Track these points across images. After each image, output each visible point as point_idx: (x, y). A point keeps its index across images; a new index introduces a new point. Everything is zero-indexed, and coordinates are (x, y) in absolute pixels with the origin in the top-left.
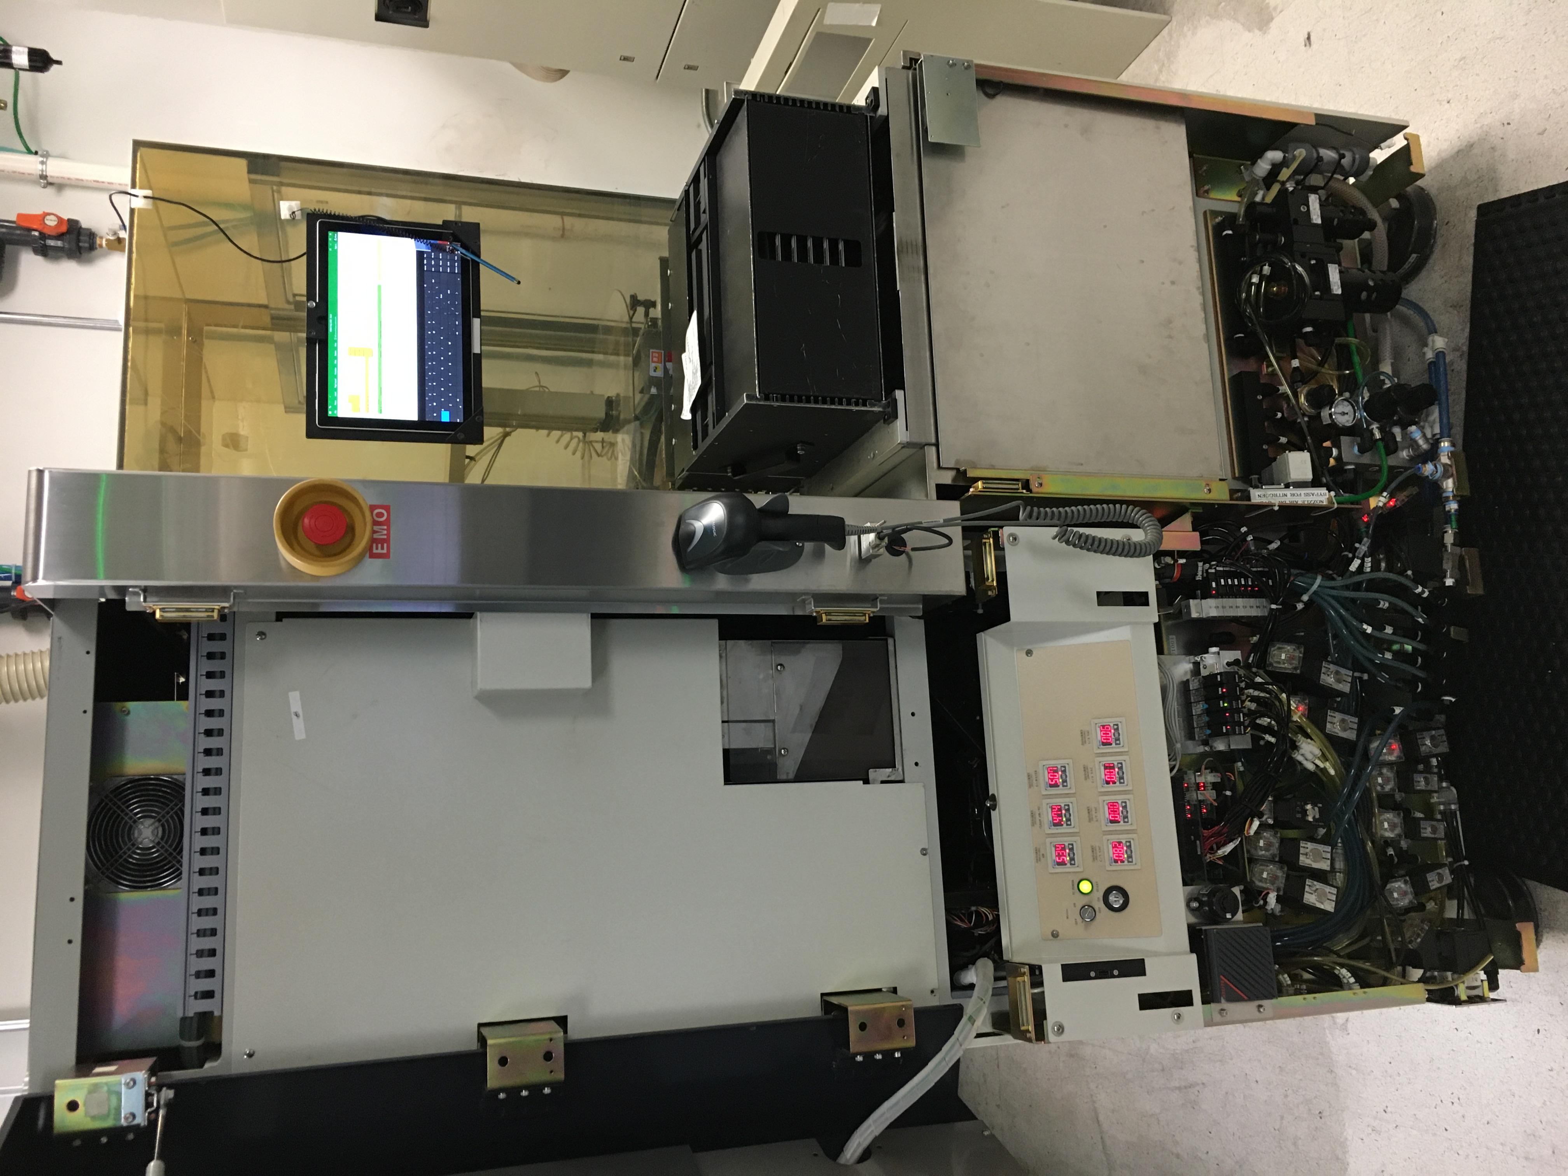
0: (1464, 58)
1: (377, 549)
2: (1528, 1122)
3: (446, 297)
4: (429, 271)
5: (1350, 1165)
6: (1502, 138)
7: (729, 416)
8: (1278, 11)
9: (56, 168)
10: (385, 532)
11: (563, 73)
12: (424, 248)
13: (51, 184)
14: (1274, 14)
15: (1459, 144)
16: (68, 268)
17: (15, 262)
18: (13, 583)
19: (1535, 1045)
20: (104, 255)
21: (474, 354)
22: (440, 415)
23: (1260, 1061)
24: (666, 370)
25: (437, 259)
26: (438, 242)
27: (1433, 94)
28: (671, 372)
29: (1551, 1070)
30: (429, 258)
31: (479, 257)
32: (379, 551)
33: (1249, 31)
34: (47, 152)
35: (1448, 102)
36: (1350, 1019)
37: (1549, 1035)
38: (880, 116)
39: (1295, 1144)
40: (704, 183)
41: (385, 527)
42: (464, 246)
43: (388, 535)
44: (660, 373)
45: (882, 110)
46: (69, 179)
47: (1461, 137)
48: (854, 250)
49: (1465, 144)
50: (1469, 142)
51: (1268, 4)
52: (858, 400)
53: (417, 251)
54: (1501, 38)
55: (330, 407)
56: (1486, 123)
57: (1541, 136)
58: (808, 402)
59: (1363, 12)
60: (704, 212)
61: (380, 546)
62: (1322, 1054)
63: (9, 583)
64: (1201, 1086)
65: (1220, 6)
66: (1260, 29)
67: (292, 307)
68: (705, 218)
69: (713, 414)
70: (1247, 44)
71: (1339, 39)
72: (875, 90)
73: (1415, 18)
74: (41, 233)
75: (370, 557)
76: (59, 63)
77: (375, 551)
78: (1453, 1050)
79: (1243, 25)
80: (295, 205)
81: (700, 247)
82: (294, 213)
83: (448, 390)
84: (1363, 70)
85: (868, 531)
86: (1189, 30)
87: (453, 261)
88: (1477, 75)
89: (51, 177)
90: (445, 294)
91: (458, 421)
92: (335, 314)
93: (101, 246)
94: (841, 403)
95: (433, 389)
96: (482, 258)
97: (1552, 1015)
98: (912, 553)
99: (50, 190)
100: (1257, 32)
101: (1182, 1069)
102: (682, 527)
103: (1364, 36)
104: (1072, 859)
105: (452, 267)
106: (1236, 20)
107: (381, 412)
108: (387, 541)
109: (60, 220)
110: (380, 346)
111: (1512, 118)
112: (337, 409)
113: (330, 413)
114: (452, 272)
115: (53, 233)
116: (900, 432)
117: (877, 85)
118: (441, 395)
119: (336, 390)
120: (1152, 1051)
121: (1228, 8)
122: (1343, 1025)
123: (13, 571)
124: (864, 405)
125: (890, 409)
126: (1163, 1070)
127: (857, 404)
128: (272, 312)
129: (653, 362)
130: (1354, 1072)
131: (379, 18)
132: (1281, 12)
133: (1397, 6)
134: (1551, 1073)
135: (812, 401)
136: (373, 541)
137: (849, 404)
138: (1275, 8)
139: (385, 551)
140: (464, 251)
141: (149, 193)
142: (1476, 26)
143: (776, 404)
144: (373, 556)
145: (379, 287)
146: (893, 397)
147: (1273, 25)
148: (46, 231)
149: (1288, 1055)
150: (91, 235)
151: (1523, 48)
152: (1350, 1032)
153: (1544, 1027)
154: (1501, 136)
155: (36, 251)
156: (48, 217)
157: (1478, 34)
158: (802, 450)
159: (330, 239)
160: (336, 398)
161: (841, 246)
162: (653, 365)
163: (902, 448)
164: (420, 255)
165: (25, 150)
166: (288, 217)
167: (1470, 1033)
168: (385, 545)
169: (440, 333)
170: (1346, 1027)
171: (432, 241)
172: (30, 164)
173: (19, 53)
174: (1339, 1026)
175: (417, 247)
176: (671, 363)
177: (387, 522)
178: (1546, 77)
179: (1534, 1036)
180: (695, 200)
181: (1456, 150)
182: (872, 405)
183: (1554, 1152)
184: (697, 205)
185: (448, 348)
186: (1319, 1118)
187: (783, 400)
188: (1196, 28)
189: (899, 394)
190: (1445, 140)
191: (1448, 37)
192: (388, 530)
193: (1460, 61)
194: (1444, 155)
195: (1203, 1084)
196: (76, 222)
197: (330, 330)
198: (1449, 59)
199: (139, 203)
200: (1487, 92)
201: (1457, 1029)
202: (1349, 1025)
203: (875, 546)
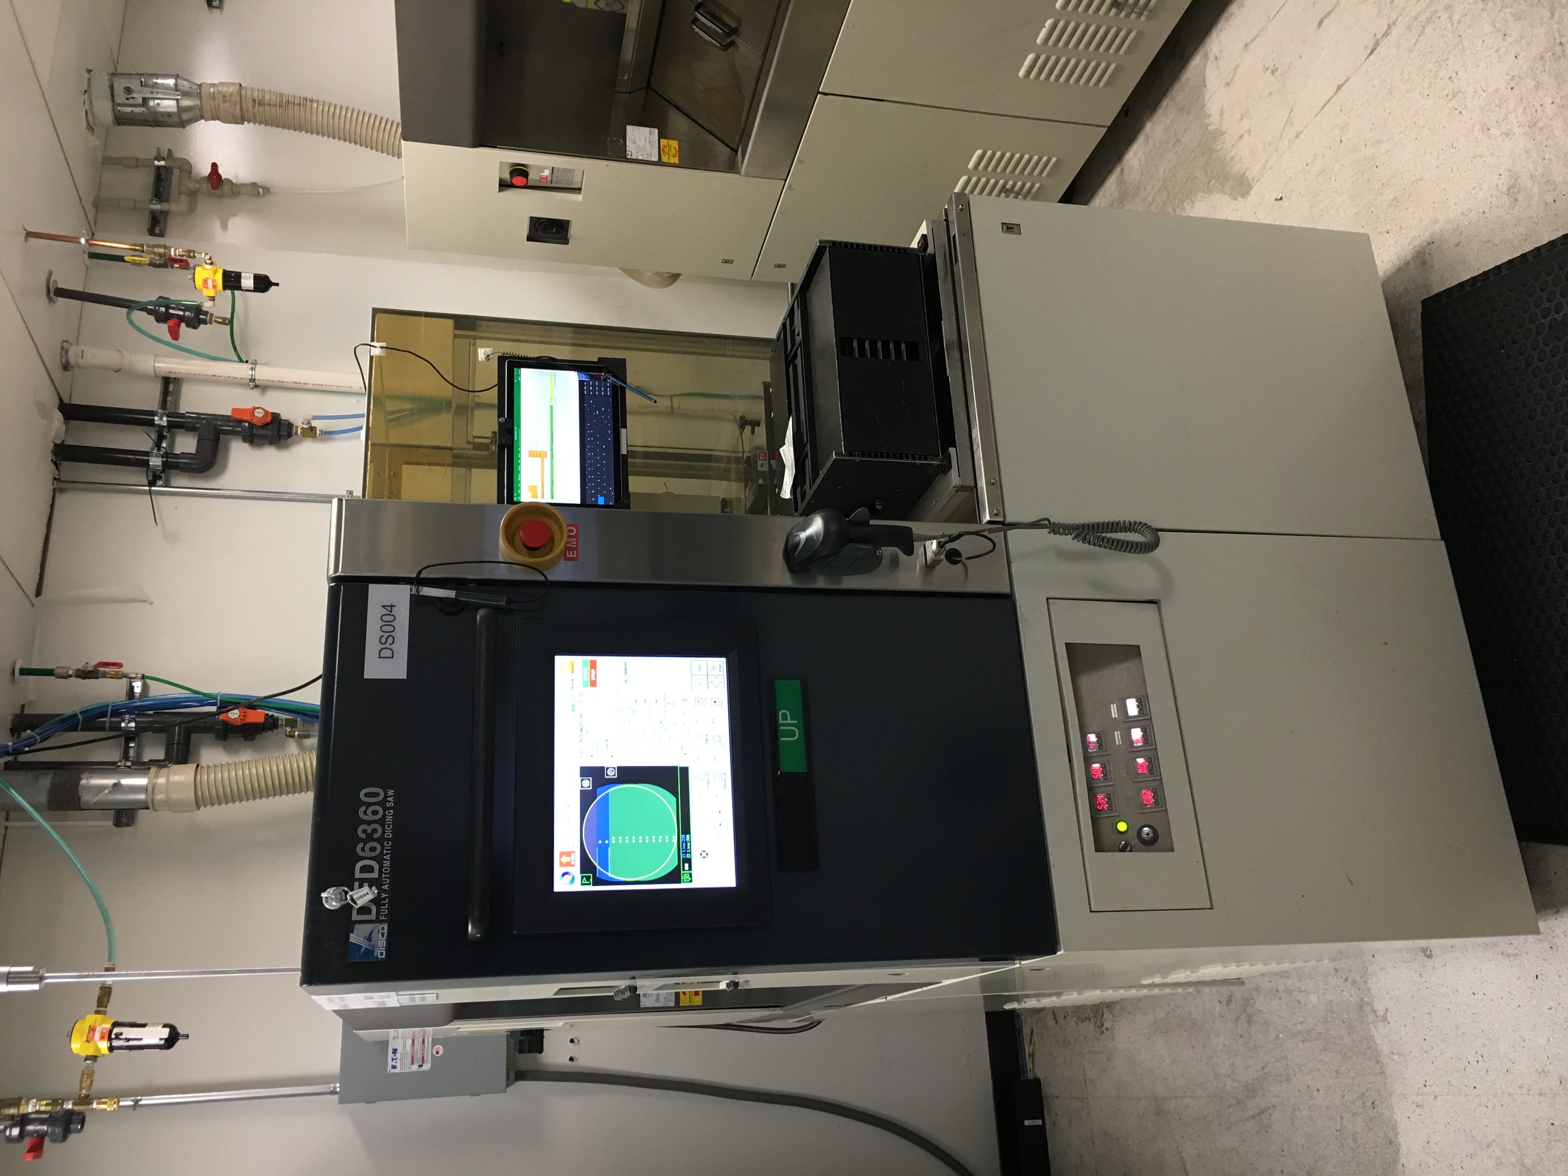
0: (1396, 198)
1: (569, 554)
2: (1538, 1061)
3: (601, 412)
4: (588, 394)
5: (1402, 1145)
6: (1430, 254)
7: (822, 473)
8: (1256, 179)
9: (263, 373)
10: (575, 543)
11: (675, 277)
12: (584, 378)
13: (257, 386)
14: (1252, 184)
15: (1399, 262)
16: (269, 453)
17: (227, 449)
18: (218, 708)
19: (1535, 990)
20: (299, 442)
21: (622, 455)
22: (597, 500)
23: (1319, 1070)
24: (770, 466)
25: (594, 386)
26: (595, 373)
27: (1376, 228)
28: (774, 467)
29: (1550, 1009)
30: (588, 385)
31: (625, 383)
32: (571, 556)
33: (1235, 199)
34: (256, 360)
35: (1388, 233)
36: (1389, 1009)
37: (1545, 979)
38: (929, 254)
39: (1355, 1140)
40: (798, 314)
41: (575, 540)
42: (614, 376)
43: (577, 544)
44: (765, 468)
45: (930, 250)
46: (272, 381)
47: (1400, 258)
48: (913, 351)
49: (1403, 262)
50: (1406, 260)
51: (1247, 177)
52: (920, 456)
53: (580, 381)
54: (1421, 179)
55: (515, 495)
56: (1416, 244)
57: (1456, 248)
58: (882, 457)
59: (1319, 174)
60: (798, 335)
61: (571, 552)
62: (1369, 1048)
63: (213, 709)
64: (1272, 1109)
65: (1211, 184)
66: (1243, 197)
67: (471, 446)
68: (799, 339)
69: (810, 479)
70: (1233, 210)
71: (1303, 196)
72: (924, 237)
73: (1357, 172)
74: (250, 424)
75: (565, 560)
76: (277, 285)
77: (568, 556)
78: (1473, 1014)
79: (1230, 195)
80: (489, 350)
81: (795, 363)
82: (488, 356)
83: (603, 481)
84: (1323, 217)
85: (931, 538)
86: (1188, 205)
87: (606, 387)
88: (1407, 209)
89: (258, 380)
90: (600, 411)
91: (611, 504)
92: (519, 427)
93: (296, 433)
94: (907, 458)
95: (591, 481)
96: (628, 382)
97: (1545, 960)
98: (965, 561)
99: (256, 392)
100: (1240, 199)
101: (1254, 1097)
102: (790, 539)
103: (1321, 191)
104: (1110, 806)
105: (606, 391)
106: (1224, 193)
107: (552, 498)
108: (576, 549)
109: (266, 412)
110: (552, 449)
111: (1435, 237)
112: (520, 496)
113: (515, 499)
114: (606, 395)
115: (260, 424)
116: (954, 478)
117: (925, 233)
118: (597, 484)
119: (520, 482)
120: (1228, 1087)
121: (1217, 184)
122: (1384, 1016)
123: (219, 698)
124: (926, 459)
125: (945, 462)
126: (1238, 1103)
127: (920, 459)
128: (455, 451)
129: (760, 459)
130: (1396, 1057)
131: (530, 239)
132: (1257, 182)
133: (1343, 165)
134: (1551, 1011)
135: (885, 457)
136: (567, 549)
137: (913, 458)
138: (1253, 179)
139: (575, 556)
140: (614, 379)
141: (384, 344)
142: (1402, 173)
143: (858, 459)
144: (566, 559)
145: (551, 407)
146: (948, 452)
147: (1252, 192)
148: (254, 421)
149: (1341, 1057)
150: (290, 425)
151: (1437, 184)
152: (1390, 1020)
153: (1540, 972)
154: (1429, 252)
155: (245, 440)
156: (257, 410)
157: (1404, 178)
158: (880, 505)
159: (515, 373)
160: (520, 488)
161: (903, 347)
162: (760, 462)
163: (957, 491)
164: (581, 383)
165: (238, 360)
166: (484, 359)
167: (1485, 994)
168: (575, 552)
169: (596, 439)
170: (1386, 1017)
171: (591, 373)
172: (242, 371)
173: (246, 278)
174: (1380, 1018)
175: (579, 377)
176: (774, 461)
177: (576, 536)
178: (1456, 204)
179: (1534, 982)
180: (791, 329)
181: (1397, 267)
182: (933, 460)
183: (1561, 1083)
184: (793, 332)
185: (603, 450)
186: (1372, 1108)
187: (863, 455)
188: (1193, 203)
189: (952, 450)
190: (1388, 262)
191: (1383, 184)
192: (577, 541)
193: (1393, 200)
194: (1388, 273)
195: (1273, 1106)
196: (279, 414)
197: (516, 438)
198: (1385, 200)
199: (376, 352)
200: (1415, 221)
201: (1474, 994)
202: (1389, 1015)
203: (936, 554)
